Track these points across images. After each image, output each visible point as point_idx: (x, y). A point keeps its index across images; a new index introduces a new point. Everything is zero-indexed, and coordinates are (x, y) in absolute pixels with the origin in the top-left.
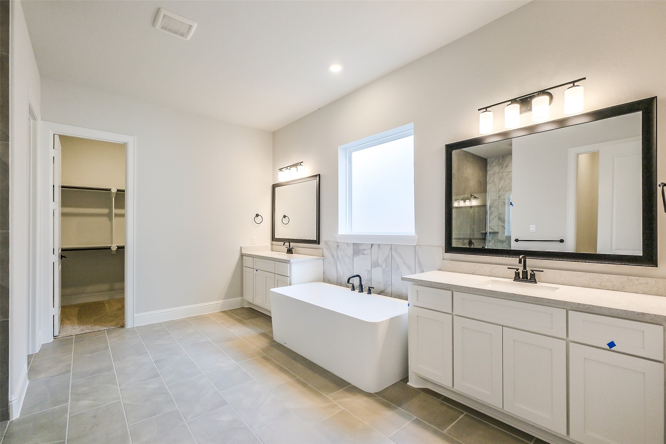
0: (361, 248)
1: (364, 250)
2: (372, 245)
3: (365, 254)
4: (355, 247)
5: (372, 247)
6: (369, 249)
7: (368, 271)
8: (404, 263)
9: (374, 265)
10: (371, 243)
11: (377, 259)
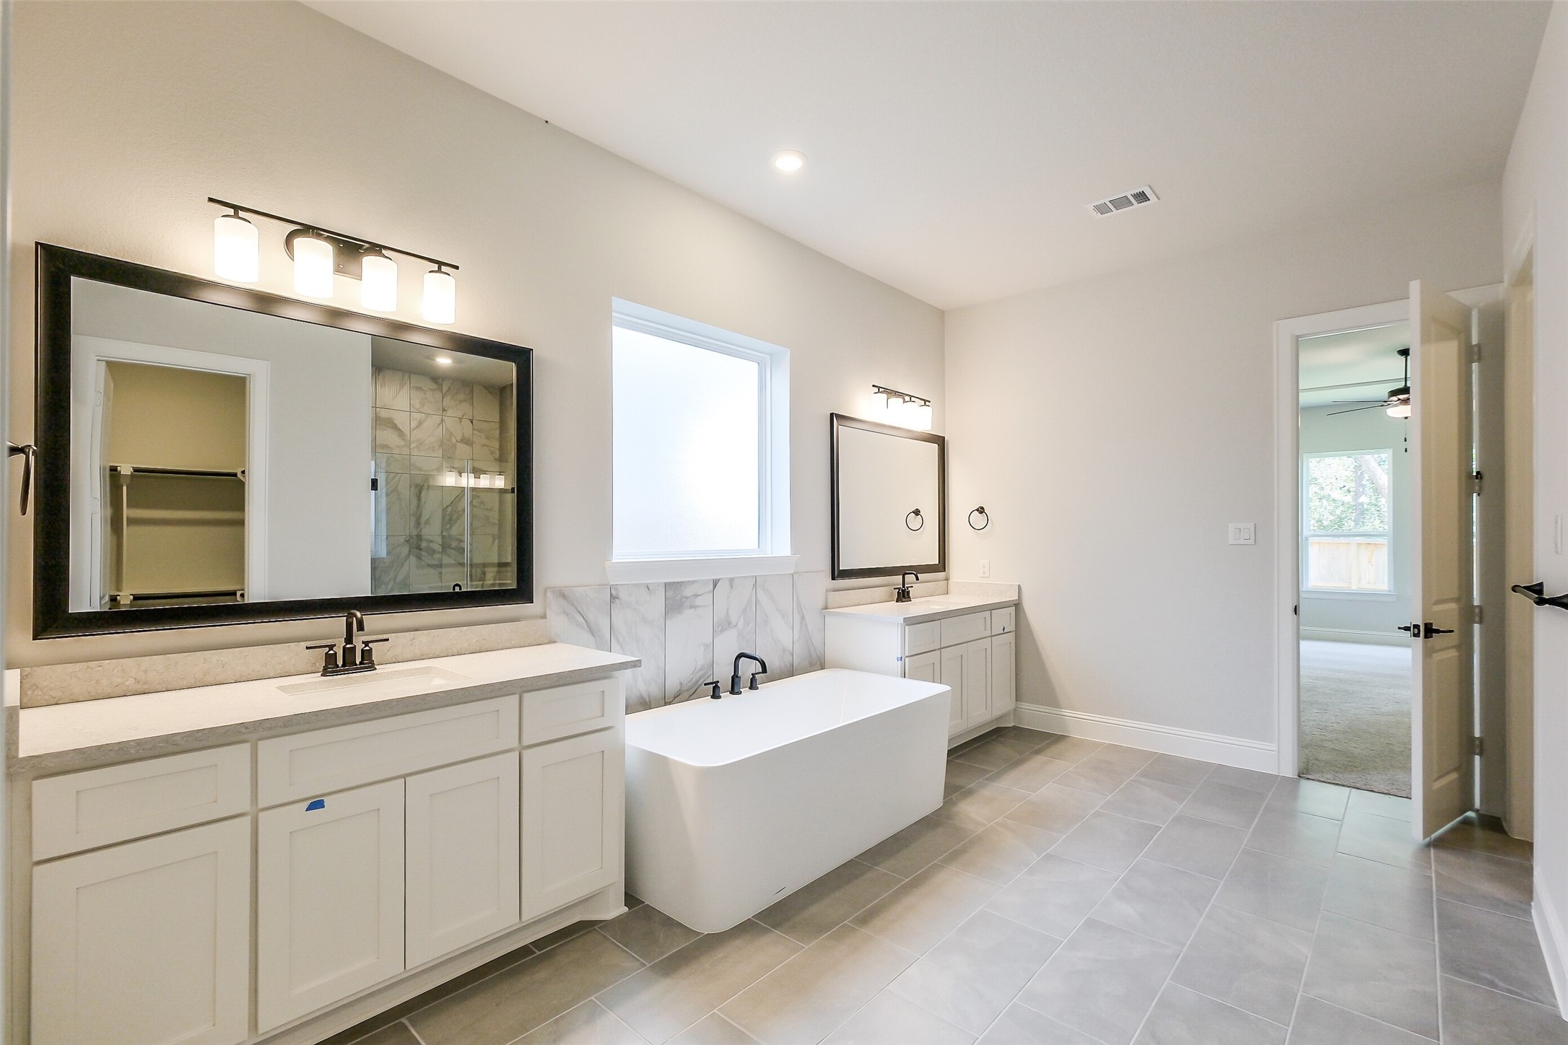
0: (688, 592)
1: (697, 596)
2: (715, 583)
3: (698, 606)
4: (670, 593)
5: (714, 588)
6: (708, 592)
7: (706, 646)
8: (777, 610)
9: (720, 628)
10: (714, 578)
11: (728, 613)
